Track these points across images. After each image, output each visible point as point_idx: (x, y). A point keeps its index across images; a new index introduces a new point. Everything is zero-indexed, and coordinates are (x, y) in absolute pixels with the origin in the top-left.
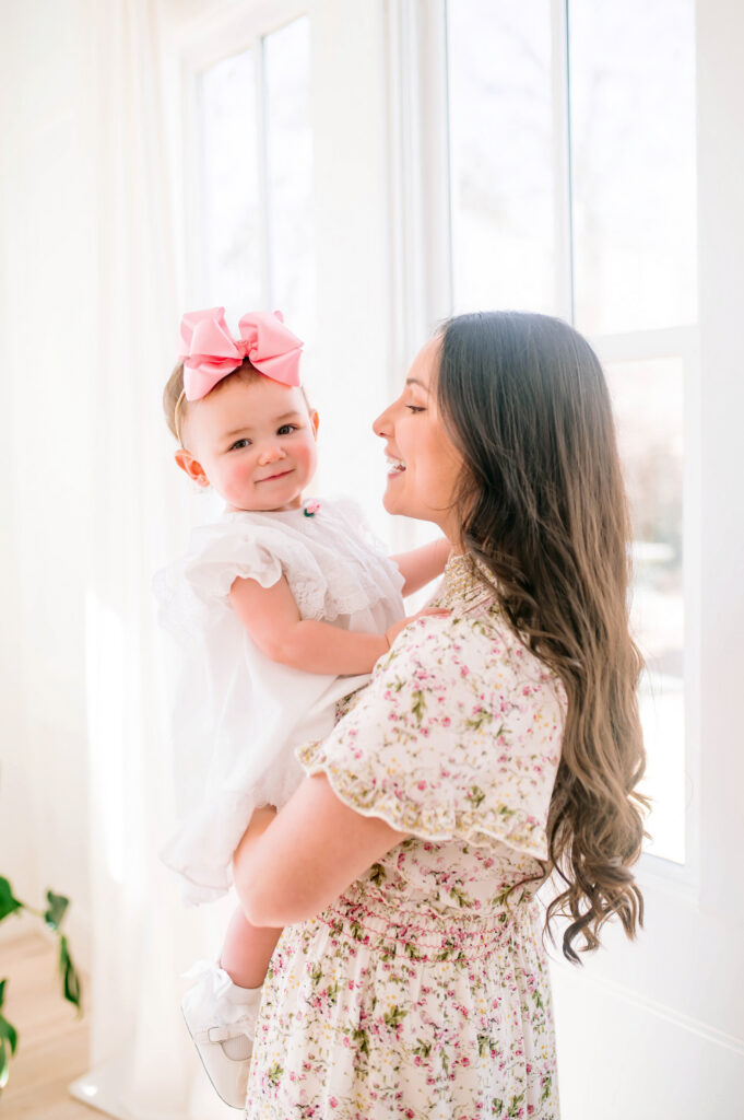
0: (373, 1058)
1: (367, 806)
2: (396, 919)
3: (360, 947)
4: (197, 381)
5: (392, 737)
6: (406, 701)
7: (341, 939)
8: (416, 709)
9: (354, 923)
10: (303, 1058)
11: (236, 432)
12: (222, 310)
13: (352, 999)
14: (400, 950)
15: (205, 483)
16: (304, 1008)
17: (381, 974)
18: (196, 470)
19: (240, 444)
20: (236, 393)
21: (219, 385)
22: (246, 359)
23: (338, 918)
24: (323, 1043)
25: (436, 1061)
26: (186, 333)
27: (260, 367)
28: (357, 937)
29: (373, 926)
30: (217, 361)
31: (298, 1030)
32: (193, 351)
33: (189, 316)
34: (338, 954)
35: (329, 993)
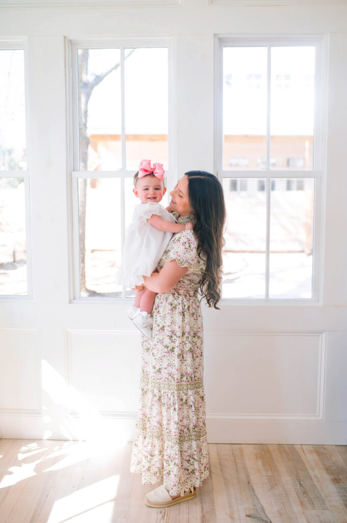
0: (186, 316)
1: (183, 265)
2: (185, 289)
3: (180, 296)
4: (141, 174)
5: (186, 252)
6: (187, 245)
7: (175, 296)
8: (189, 247)
9: (177, 292)
10: (170, 321)
11: (146, 186)
12: (150, 161)
13: (180, 306)
14: (188, 295)
15: (138, 196)
16: (170, 311)
17: (185, 300)
18: (136, 193)
19: (147, 189)
20: (148, 178)
21: (146, 176)
22: (153, 172)
23: (173, 292)
24: (175, 317)
25: (195, 316)
26: (141, 164)
27: (155, 175)
28: (179, 294)
29: (181, 292)
30: (146, 171)
31: (169, 317)
32: (142, 167)
33: (143, 160)
34: (175, 299)
35: (174, 307)
